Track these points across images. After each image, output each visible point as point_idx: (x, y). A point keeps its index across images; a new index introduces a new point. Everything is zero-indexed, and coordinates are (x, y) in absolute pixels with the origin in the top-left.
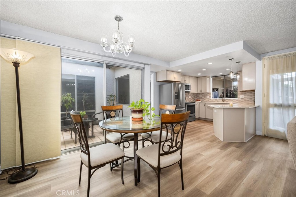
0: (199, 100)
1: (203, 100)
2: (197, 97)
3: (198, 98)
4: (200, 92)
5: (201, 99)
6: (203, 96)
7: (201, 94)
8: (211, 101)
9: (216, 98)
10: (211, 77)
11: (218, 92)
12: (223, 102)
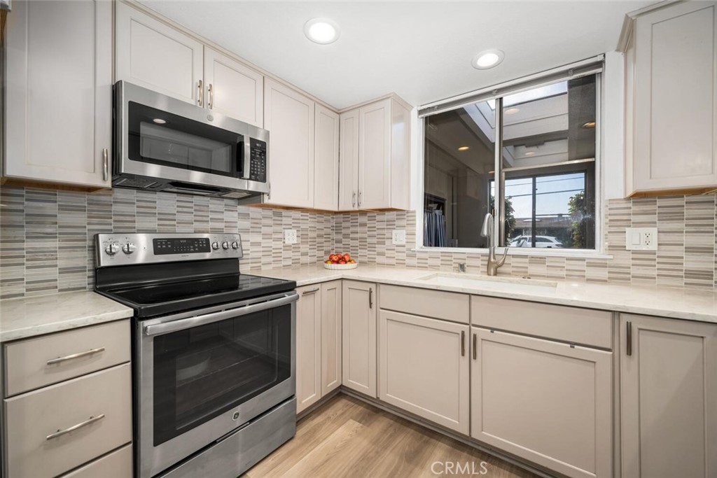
0: (342, 260)
1: (372, 254)
2: (340, 237)
3: (345, 241)
4: (350, 208)
5: (363, 247)
6: (372, 229)
7: (362, 219)
8: (414, 261)
9: (437, 245)
10: (414, 113)
11: (443, 214)
12: (496, 274)
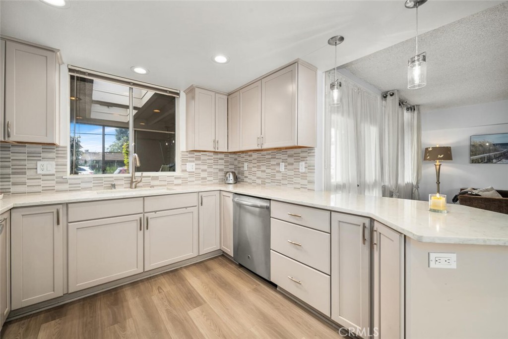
12: (136, 188)
